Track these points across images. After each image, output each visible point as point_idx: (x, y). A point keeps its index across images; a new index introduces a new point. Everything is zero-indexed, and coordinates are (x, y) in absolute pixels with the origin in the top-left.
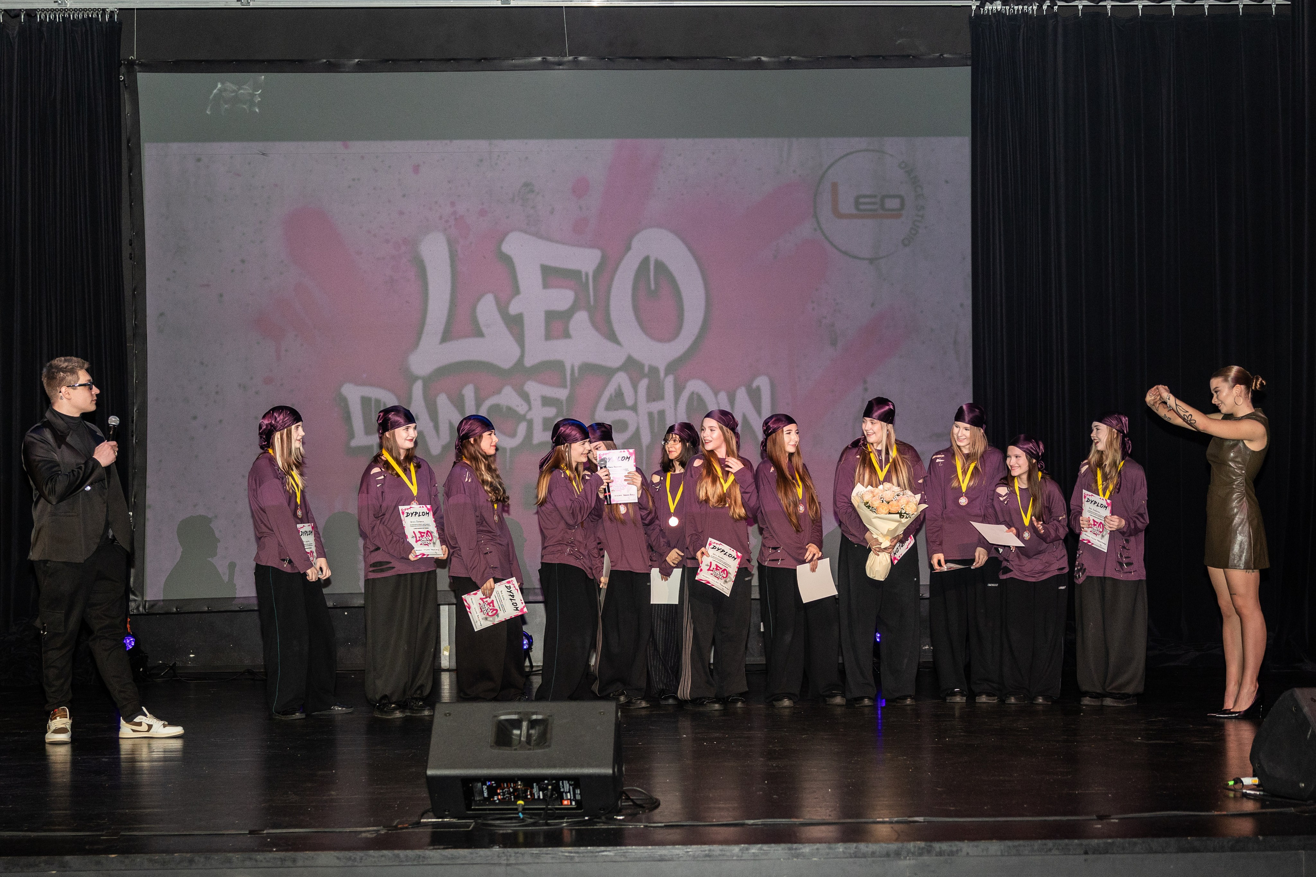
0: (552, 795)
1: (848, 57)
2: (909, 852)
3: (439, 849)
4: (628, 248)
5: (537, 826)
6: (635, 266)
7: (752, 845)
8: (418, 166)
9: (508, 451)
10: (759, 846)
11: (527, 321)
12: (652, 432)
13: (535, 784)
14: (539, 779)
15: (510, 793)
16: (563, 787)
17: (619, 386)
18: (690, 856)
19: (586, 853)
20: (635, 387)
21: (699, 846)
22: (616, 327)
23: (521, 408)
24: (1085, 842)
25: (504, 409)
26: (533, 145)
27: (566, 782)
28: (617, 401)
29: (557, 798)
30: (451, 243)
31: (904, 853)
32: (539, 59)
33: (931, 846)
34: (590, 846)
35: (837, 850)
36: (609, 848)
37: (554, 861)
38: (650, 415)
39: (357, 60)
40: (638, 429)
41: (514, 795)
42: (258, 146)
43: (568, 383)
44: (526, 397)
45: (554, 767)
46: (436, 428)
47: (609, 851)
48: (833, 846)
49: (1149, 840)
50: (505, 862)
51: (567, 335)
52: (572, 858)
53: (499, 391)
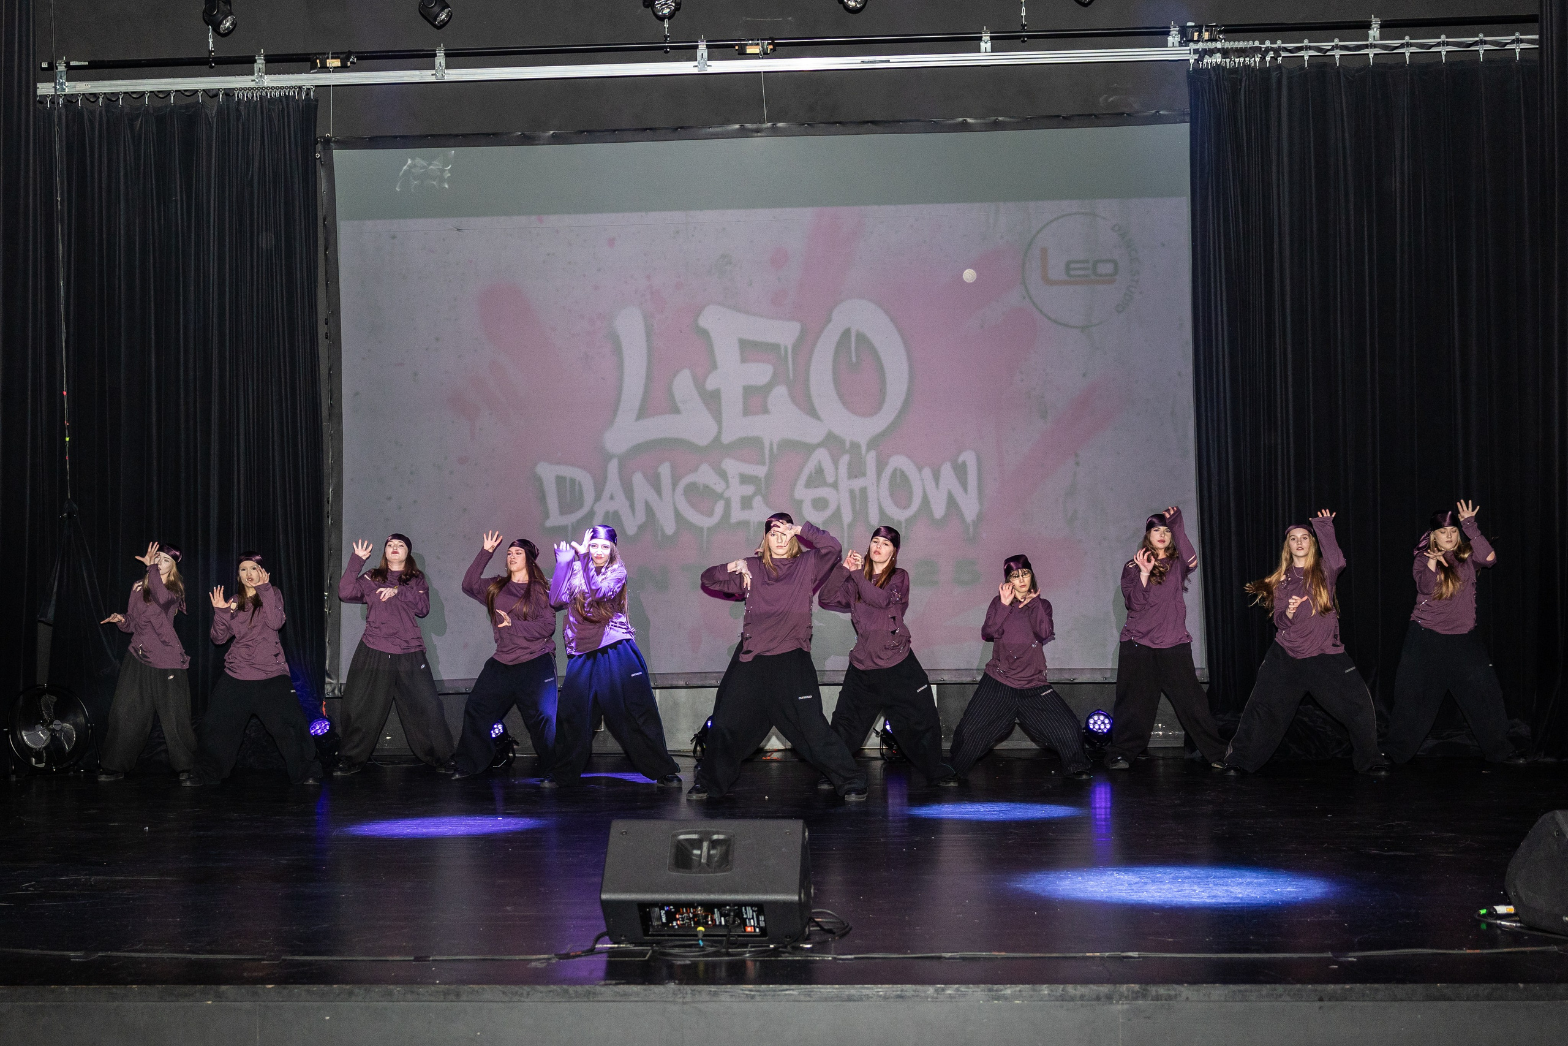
0: (734, 921)
1: (1059, 116)
2: (1121, 996)
3: (610, 984)
4: (829, 320)
5: (716, 956)
6: (836, 338)
7: (948, 986)
8: (614, 239)
9: (705, 530)
10: (957, 986)
11: (724, 396)
12: (854, 510)
13: (716, 910)
14: (720, 905)
15: (690, 919)
16: (746, 913)
17: (819, 462)
18: (880, 996)
19: (767, 991)
20: (836, 462)
21: (891, 986)
22: (816, 401)
23: (719, 486)
24: (1319, 987)
25: (701, 487)
26: (731, 216)
27: (749, 909)
28: (817, 478)
29: (739, 925)
30: (647, 317)
31: (1116, 996)
32: (737, 126)
33: (1147, 990)
34: (772, 984)
35: (1042, 992)
36: (793, 987)
37: (733, 999)
38: (852, 492)
39: (552, 132)
40: (838, 509)
41: (694, 921)
42: (451, 222)
43: (767, 461)
44: (723, 475)
45: (736, 892)
46: (632, 507)
47: (793, 990)
48: (1037, 987)
49: (1392, 986)
50: (681, 1000)
51: (765, 410)
52: (753, 997)
53: (695, 469)
